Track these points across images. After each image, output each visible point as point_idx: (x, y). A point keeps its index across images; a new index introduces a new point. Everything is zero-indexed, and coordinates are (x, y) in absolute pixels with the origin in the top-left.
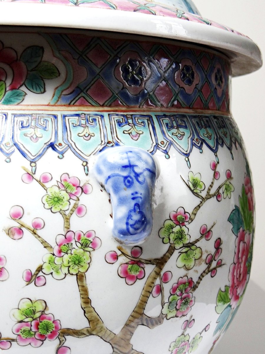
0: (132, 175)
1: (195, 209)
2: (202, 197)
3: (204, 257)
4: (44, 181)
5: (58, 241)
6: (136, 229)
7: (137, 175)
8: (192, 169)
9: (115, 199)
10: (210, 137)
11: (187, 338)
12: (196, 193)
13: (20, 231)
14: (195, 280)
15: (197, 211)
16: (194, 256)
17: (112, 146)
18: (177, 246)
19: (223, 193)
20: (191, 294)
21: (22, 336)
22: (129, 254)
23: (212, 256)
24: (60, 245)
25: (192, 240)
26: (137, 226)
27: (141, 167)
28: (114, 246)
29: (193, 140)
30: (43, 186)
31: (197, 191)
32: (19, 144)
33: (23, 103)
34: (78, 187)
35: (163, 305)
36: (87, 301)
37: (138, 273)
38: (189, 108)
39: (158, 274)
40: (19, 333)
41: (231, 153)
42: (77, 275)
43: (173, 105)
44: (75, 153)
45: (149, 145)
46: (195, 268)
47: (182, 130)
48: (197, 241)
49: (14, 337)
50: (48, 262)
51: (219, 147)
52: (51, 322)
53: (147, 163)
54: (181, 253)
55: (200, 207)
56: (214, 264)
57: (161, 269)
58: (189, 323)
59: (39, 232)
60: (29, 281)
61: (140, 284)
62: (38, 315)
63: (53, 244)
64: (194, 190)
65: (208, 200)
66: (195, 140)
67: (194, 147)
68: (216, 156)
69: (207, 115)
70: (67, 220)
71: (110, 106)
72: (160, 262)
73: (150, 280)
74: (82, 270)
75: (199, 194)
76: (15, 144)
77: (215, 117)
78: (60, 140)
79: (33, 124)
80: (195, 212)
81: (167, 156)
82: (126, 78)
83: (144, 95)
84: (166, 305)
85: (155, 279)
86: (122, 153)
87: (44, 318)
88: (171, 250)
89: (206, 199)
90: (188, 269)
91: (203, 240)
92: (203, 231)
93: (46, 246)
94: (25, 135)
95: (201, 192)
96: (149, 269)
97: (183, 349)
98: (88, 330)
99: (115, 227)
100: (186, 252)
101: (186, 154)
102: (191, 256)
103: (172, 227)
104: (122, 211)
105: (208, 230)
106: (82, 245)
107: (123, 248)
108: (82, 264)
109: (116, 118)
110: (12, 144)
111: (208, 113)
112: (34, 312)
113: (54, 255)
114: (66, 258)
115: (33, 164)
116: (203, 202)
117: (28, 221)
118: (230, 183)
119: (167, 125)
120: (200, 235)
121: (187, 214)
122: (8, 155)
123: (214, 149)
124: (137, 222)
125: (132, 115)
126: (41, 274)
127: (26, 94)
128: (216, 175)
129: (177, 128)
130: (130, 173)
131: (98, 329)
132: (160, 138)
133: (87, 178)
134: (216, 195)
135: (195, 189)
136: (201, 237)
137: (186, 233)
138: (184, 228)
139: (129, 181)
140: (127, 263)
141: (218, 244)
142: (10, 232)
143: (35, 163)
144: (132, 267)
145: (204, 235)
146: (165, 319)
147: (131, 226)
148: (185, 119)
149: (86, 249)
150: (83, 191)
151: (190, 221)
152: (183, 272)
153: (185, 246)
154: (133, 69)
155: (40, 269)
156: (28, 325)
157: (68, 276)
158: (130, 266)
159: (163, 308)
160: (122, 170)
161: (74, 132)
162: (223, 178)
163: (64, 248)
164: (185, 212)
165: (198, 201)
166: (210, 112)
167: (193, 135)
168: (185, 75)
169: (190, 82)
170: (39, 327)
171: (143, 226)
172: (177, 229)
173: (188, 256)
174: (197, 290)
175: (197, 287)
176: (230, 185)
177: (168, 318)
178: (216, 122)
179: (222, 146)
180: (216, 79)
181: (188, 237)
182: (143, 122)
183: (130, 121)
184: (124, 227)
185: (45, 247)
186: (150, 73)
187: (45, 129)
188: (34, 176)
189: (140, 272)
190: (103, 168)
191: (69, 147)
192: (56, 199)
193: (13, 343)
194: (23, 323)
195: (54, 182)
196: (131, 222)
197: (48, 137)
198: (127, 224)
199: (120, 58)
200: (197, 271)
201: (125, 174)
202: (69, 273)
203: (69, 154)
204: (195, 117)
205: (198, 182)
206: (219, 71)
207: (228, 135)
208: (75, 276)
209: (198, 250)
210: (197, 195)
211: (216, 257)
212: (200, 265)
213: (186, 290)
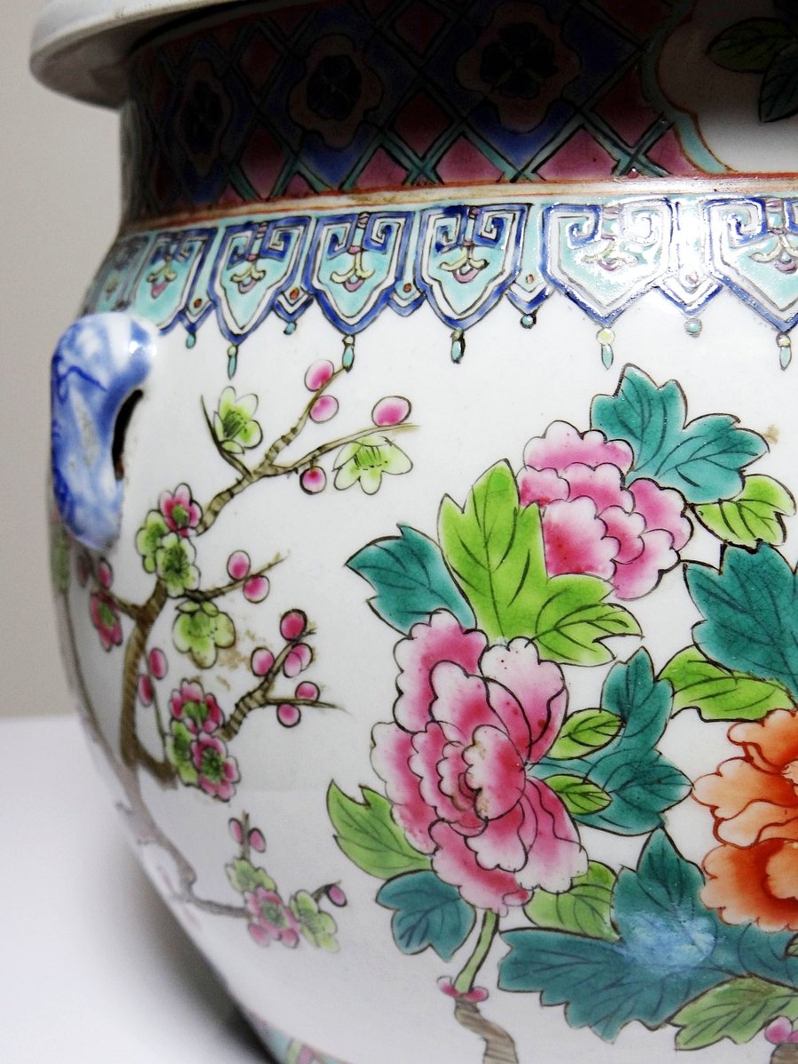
1: (218, 499)
2: (244, 468)
3: (244, 648)
8: (235, 380)
12: (230, 453)
14: (227, 706)
15: (222, 507)
16: (212, 632)
18: (172, 590)
19: (338, 469)
20: (220, 743)
23: (274, 659)
25: (206, 585)
29: (280, 293)
31: (232, 446)
35: (162, 736)
37: (111, 628)
39: (141, 646)
46: (218, 670)
48: (219, 592)
54: (180, 611)
55: (232, 495)
56: (283, 688)
57: (146, 637)
61: (117, 657)
64: (223, 442)
65: (265, 480)
66: (287, 293)
67: (272, 314)
68: (350, 345)
72: (143, 618)
73: (131, 655)
75: (238, 457)
80: (216, 508)
81: (189, 340)
84: (169, 741)
85: (138, 656)
88: (160, 596)
89: (255, 477)
90: (200, 665)
92: (238, 568)
95: (243, 453)
96: (127, 626)
100: (192, 614)
101: (236, 337)
102: (205, 631)
103: (161, 534)
105: (254, 570)
116: (245, 483)
118: (388, 441)
119: (236, 251)
120: (227, 580)
121: (195, 506)
128: (318, 406)
132: (201, 289)
134: (301, 471)
135: (227, 441)
136: (232, 586)
137: (191, 560)
138: (185, 544)
141: (297, 628)
144: (102, 608)
145: (242, 583)
146: (178, 779)
151: (201, 529)
152: (188, 667)
153: (189, 595)
159: (165, 744)
164: (192, 501)
165: (229, 476)
167: (292, 278)
172: (171, 541)
173: (196, 626)
174: (236, 739)
175: (236, 733)
176: (385, 448)
181: (192, 572)
200: (227, 683)
205: (242, 422)
209: (222, 620)
210: (229, 457)
211: (291, 669)
212: (235, 667)
213: (204, 721)
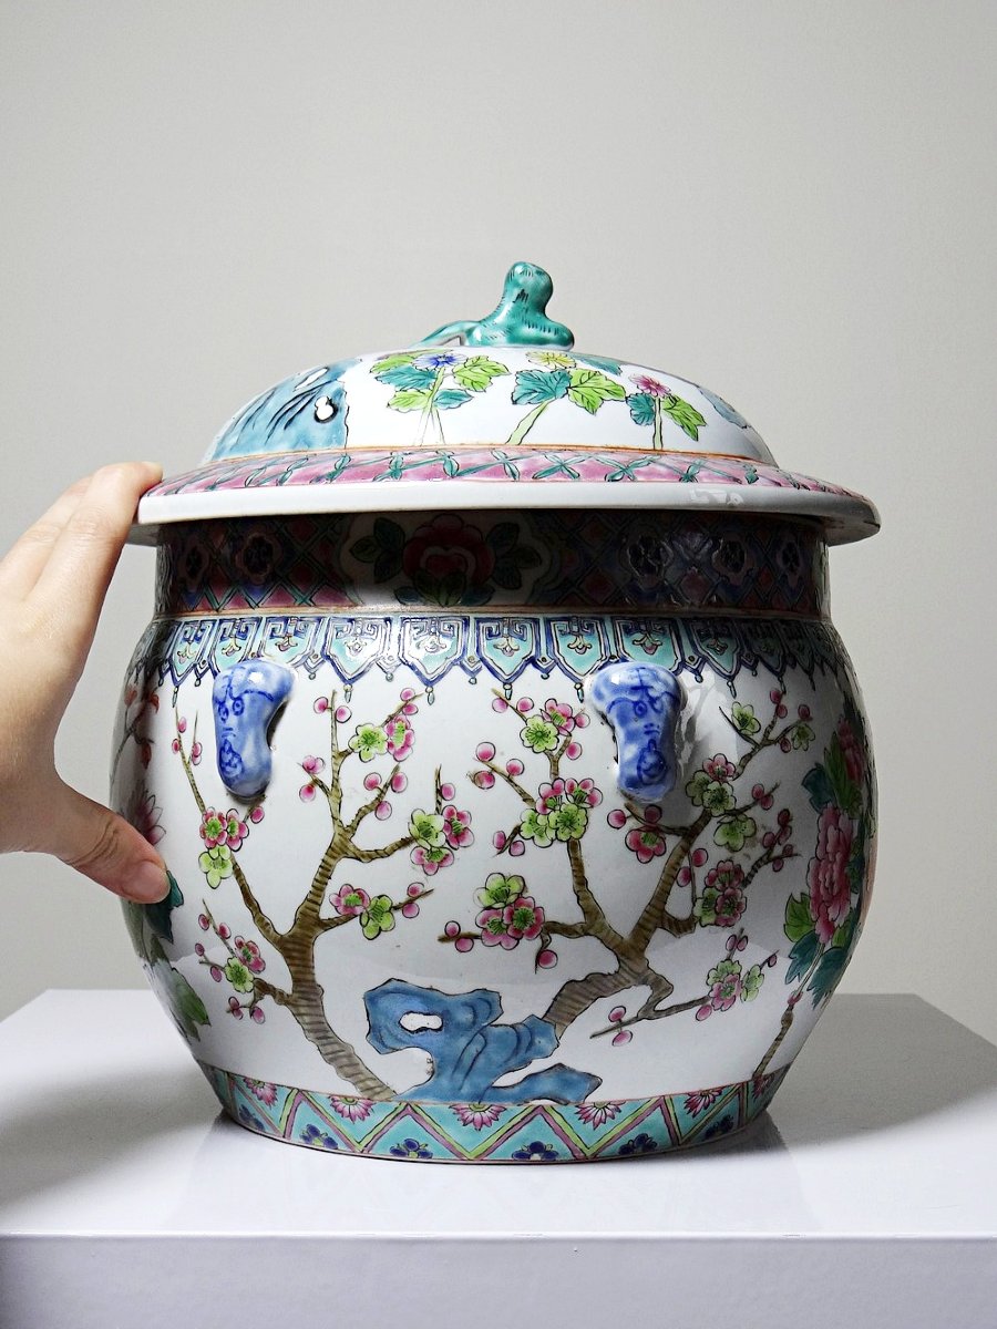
0: (646, 700)
1: (744, 760)
2: (755, 742)
3: (760, 834)
4: (522, 710)
5: (542, 792)
6: (652, 776)
7: (653, 700)
8: (738, 699)
9: (620, 733)
10: (771, 654)
11: (737, 969)
12: (746, 735)
13: (490, 778)
14: (746, 869)
15: (747, 763)
16: (743, 830)
17: (617, 662)
18: (715, 812)
19: (793, 740)
20: (739, 892)
21: (489, 930)
22: (642, 815)
23: (774, 837)
24: (544, 798)
25: (739, 805)
26: (652, 772)
27: (657, 689)
28: (619, 803)
29: (740, 655)
30: (522, 716)
31: (747, 732)
32: (488, 660)
33: (490, 603)
34: (569, 718)
35: (694, 900)
36: (581, 881)
37: (655, 846)
38: (737, 607)
39: (686, 851)
40: (486, 926)
41: (812, 681)
42: (567, 841)
43: (710, 603)
44: (564, 671)
45: (671, 663)
46: (745, 850)
47: (722, 641)
48: (747, 808)
49: (478, 931)
50: (527, 820)
51: (788, 668)
52: (531, 910)
53: (666, 684)
54: (721, 823)
55: (751, 757)
56: (778, 851)
57: (691, 844)
58: (738, 942)
59: (516, 779)
60: (501, 849)
61: (659, 863)
62: (512, 898)
63: (535, 796)
64: (741, 730)
65: (766, 748)
66: (745, 655)
67: (743, 667)
68: (781, 682)
69: (770, 618)
70: (555, 763)
71: (614, 606)
72: (690, 833)
73: (674, 858)
74: (575, 835)
75: (751, 737)
76: (482, 660)
77: (783, 621)
78: (544, 654)
79: (506, 630)
80: (743, 764)
81: (699, 679)
82: (636, 564)
83: (663, 589)
84: (699, 902)
85: (682, 857)
86: (632, 670)
87: (521, 904)
88: (706, 817)
89: (761, 747)
90: (733, 850)
91: (758, 808)
92: (758, 794)
93: (527, 799)
94: (495, 647)
95: (753, 735)
96: (672, 842)
97: (732, 989)
98: (582, 927)
99: (622, 774)
100: (730, 823)
101: (729, 677)
102: (738, 830)
103: (707, 783)
104: (631, 751)
105: (766, 793)
106: (575, 799)
107: (634, 806)
108: (575, 826)
109: (623, 622)
110: (477, 659)
111: (770, 615)
112: (507, 894)
113: (536, 811)
114: (553, 816)
115: (507, 687)
116: (756, 750)
117: (500, 763)
118: (807, 726)
119: (699, 632)
120: (752, 800)
121: (730, 765)
122: (473, 674)
123: (778, 670)
124: (652, 766)
125: (645, 618)
126: (518, 838)
127: (494, 591)
128: (780, 711)
129: (716, 638)
130: (642, 697)
131: (597, 926)
132: (689, 652)
133: (582, 706)
134: (780, 742)
135: (744, 729)
136: (754, 804)
137: (729, 793)
138: (725, 786)
139: (640, 709)
140: (638, 830)
141: (785, 818)
142: (477, 779)
143: (510, 684)
144: (647, 835)
145: (760, 801)
146: (698, 924)
147: (645, 771)
148: (729, 624)
149: (581, 805)
150: (576, 723)
151: (735, 777)
152: (724, 854)
153: (728, 813)
154: (646, 552)
155: (517, 830)
156: (498, 914)
157: (556, 843)
158: (643, 834)
159: (694, 905)
160: (631, 693)
161: (563, 642)
162: (792, 717)
163: (550, 802)
164: (727, 762)
165: (748, 747)
166: (775, 613)
167: (742, 649)
168: (728, 558)
169: (737, 568)
170: (514, 917)
171: (663, 773)
172: (714, 786)
173: (733, 829)
174: (750, 887)
175: (750, 882)
176: (807, 729)
177: (703, 924)
178: (785, 629)
179: (793, 666)
180: (786, 559)
181: (732, 800)
182: (662, 629)
183: (643, 627)
184: (634, 772)
185: (524, 800)
186: (671, 556)
187: (522, 638)
188: (509, 702)
189: (659, 845)
190: (604, 691)
191: (557, 663)
192: (539, 734)
193: (475, 941)
194: (492, 911)
195: (536, 711)
196: (644, 766)
197: (526, 648)
198: (639, 768)
199: (627, 537)
200: (748, 856)
201: (635, 698)
202: (557, 838)
203: (556, 672)
204: (745, 621)
205: (749, 719)
206: (790, 546)
207: (806, 651)
208: (566, 844)
209: (749, 822)
210: (746, 738)
211: (782, 840)
212: (754, 846)
213: (730, 882)
